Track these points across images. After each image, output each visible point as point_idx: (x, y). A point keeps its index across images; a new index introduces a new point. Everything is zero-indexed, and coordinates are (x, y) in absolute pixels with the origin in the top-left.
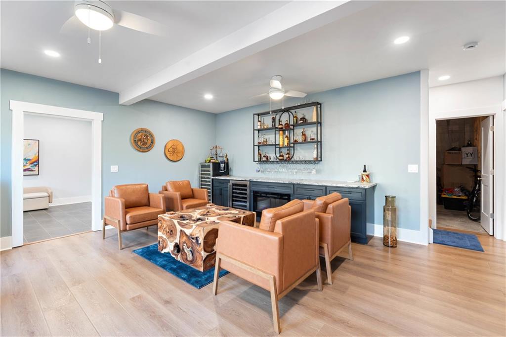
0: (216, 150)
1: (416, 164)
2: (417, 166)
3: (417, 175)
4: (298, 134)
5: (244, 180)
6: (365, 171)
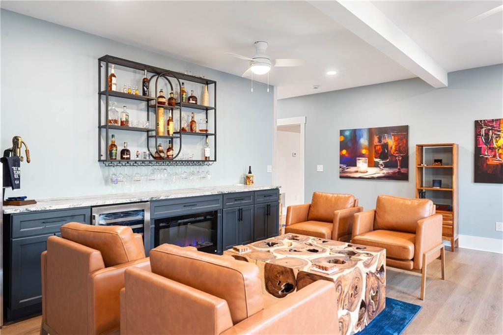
2: (271, 166)
4: (183, 117)
5: (138, 201)
6: (250, 172)
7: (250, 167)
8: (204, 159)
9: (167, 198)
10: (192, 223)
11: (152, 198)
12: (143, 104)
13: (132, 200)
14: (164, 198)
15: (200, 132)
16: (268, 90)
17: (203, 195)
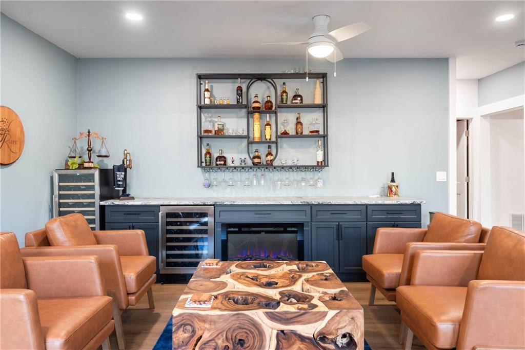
0: (89, 141)
1: (445, 171)
2: (445, 173)
3: (445, 184)
4: (287, 121)
5: (201, 204)
6: (393, 181)
7: (393, 174)
8: (316, 164)
9: (233, 203)
10: (267, 232)
11: (216, 202)
12: (243, 112)
13: (195, 202)
14: (229, 204)
15: (310, 134)
16: (335, 74)
17: (279, 203)
